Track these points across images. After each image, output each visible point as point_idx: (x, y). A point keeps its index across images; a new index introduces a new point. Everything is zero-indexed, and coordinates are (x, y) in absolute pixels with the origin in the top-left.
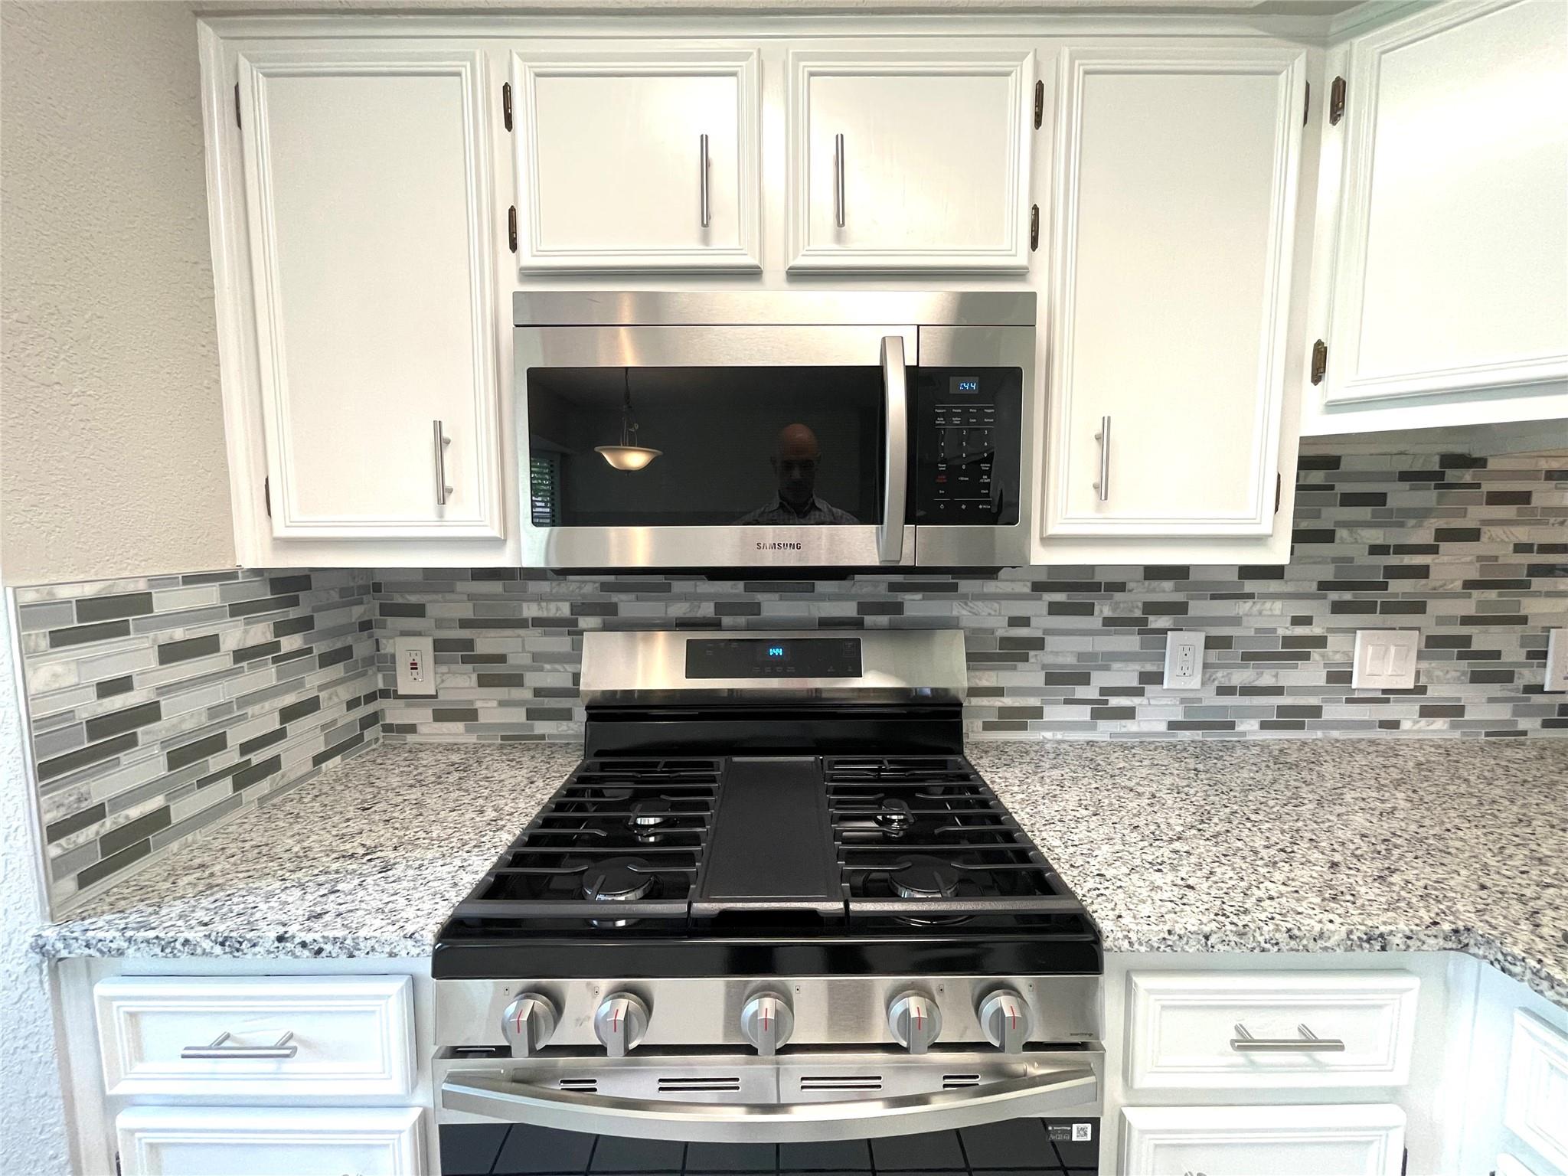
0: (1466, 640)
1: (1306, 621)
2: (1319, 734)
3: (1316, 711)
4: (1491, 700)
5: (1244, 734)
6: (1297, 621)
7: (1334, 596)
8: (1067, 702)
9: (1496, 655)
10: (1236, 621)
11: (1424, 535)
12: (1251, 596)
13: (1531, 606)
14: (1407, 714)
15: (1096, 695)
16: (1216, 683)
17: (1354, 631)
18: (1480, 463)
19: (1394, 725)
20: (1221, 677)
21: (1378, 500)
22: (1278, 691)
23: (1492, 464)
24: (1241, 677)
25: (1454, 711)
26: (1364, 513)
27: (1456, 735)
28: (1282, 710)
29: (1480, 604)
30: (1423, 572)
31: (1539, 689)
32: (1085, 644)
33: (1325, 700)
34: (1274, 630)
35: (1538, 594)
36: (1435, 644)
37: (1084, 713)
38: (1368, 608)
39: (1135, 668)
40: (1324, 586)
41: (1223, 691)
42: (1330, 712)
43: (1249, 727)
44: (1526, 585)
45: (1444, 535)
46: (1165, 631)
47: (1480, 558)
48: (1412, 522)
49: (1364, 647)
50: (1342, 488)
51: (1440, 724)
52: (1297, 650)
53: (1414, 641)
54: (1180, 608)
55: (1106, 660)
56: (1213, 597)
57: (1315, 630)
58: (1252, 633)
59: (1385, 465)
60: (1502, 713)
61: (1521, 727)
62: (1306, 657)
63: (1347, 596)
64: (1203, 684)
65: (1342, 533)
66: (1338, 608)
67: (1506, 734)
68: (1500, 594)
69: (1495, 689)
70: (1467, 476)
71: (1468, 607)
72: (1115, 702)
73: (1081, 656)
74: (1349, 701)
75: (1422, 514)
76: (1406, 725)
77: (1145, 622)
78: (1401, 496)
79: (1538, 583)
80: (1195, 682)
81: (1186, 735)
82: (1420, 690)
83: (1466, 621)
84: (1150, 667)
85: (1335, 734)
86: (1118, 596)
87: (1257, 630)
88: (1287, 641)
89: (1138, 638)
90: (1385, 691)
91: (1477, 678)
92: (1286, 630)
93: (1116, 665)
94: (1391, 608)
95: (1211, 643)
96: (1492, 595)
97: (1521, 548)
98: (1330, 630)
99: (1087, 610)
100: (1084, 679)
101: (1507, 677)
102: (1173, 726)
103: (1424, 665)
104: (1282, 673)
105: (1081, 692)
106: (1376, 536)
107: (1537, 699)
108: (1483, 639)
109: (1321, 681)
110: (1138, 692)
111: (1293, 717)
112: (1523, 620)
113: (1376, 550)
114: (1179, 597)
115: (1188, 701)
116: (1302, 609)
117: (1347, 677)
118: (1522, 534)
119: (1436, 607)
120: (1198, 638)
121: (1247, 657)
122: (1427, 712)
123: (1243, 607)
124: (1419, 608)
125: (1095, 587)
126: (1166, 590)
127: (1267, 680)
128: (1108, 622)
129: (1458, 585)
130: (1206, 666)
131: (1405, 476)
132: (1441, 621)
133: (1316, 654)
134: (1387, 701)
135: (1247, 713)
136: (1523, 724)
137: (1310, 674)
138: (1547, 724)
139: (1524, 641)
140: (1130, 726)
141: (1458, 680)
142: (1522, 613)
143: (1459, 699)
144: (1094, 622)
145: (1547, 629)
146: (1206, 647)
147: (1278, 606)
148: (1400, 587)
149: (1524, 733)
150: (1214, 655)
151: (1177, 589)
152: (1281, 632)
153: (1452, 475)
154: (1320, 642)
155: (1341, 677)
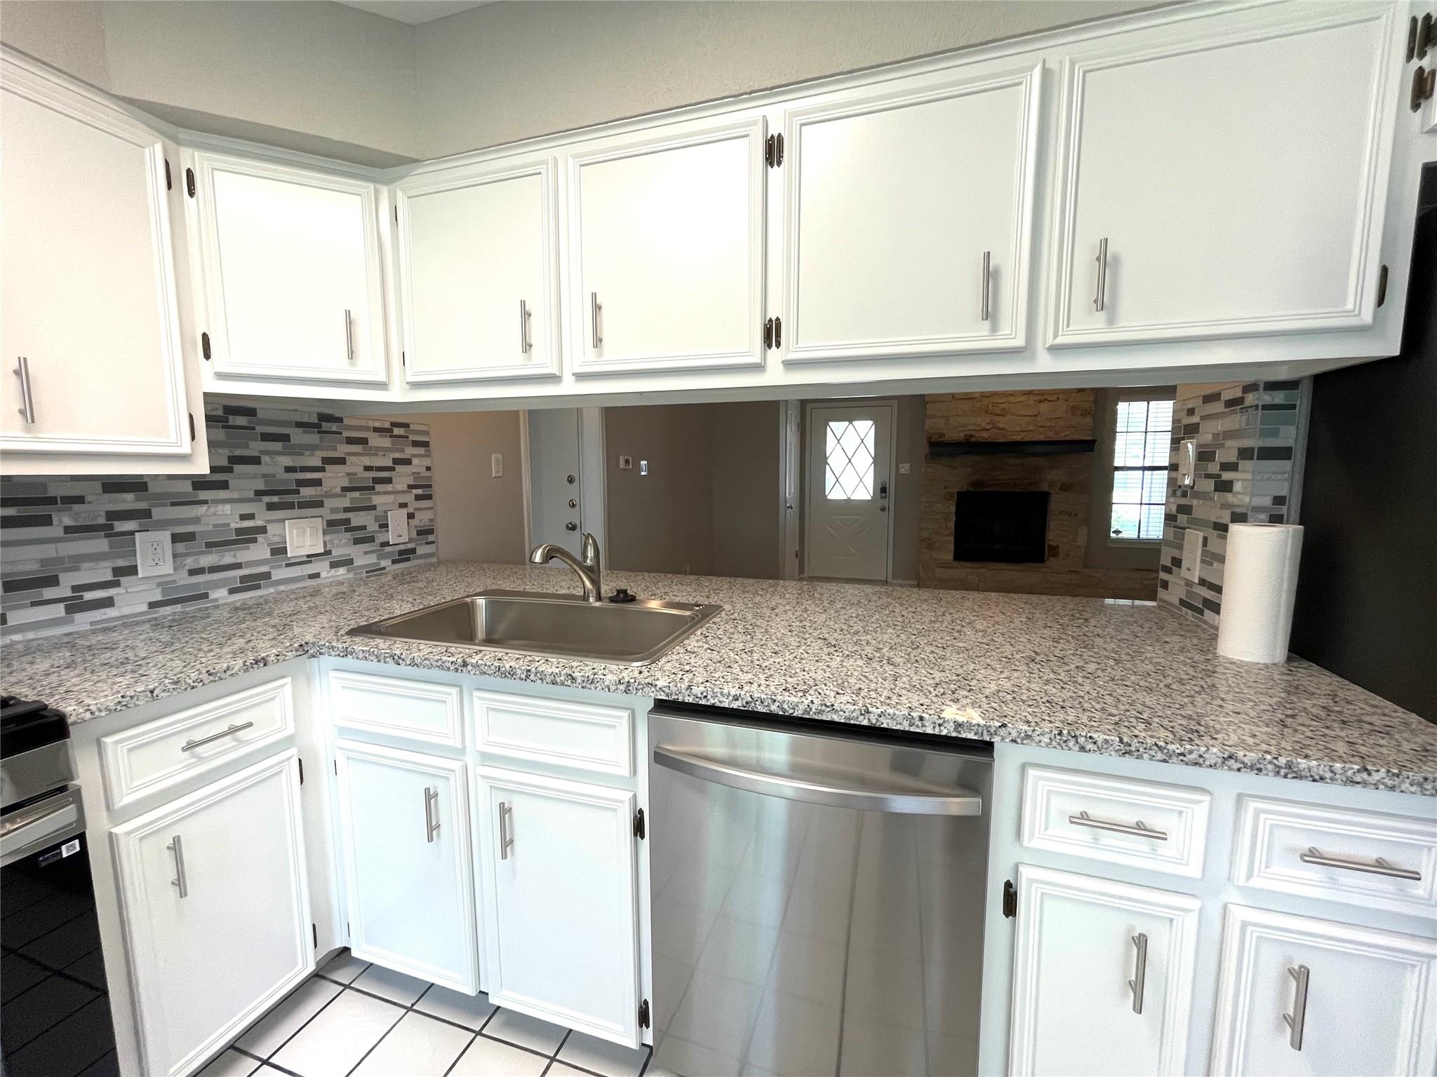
0: (348, 521)
1: (251, 517)
2: (272, 590)
3: (267, 576)
4: (366, 553)
5: (216, 600)
6: (243, 517)
7: (266, 499)
8: (34, 604)
9: (364, 528)
10: (197, 520)
11: (316, 461)
12: (205, 502)
13: (377, 500)
14: (322, 567)
15: (69, 593)
16: (187, 567)
17: (283, 521)
18: (340, 420)
19: (317, 576)
20: (190, 562)
21: (285, 438)
22: (238, 566)
23: (346, 421)
24: (206, 560)
25: (348, 562)
26: (278, 446)
27: (351, 575)
28: (243, 579)
29: (352, 500)
30: (318, 483)
31: (386, 544)
32: (49, 551)
33: (272, 567)
34: (228, 525)
35: (379, 493)
36: (331, 525)
37: (59, 610)
38: (290, 506)
39: (109, 564)
40: (259, 493)
41: (193, 572)
42: (277, 575)
43: (220, 594)
44: (373, 488)
45: (327, 461)
46: (132, 533)
47: (348, 474)
48: (308, 453)
49: (291, 531)
50: (260, 429)
51: (342, 571)
52: (247, 537)
53: (319, 524)
54: (146, 514)
55: (75, 563)
56: (173, 504)
57: (258, 522)
58: (211, 528)
59: (284, 417)
60: (372, 559)
61: (382, 566)
62: (255, 541)
63: (275, 499)
64: (175, 569)
65: (265, 459)
66: (271, 507)
67: (375, 571)
68: (361, 494)
69: (366, 547)
70: (334, 427)
71: (345, 502)
72: (89, 596)
73: (43, 562)
74: (287, 565)
75: (312, 448)
76: (323, 575)
77: (111, 527)
78: (298, 437)
79: (378, 487)
80: (167, 568)
81: (167, 610)
82: (327, 553)
83: (346, 510)
84: (121, 563)
85: (282, 588)
86: (76, 507)
87: (215, 526)
88: (239, 531)
89: (106, 541)
90: (308, 556)
91: (357, 541)
92: (236, 524)
93: (85, 565)
94: (304, 505)
95: (176, 538)
96: (356, 494)
97: (367, 468)
98: (268, 522)
99: (46, 521)
100: (53, 581)
101: (371, 539)
102: (152, 605)
103: (328, 538)
104: (238, 554)
105: (49, 593)
106: (287, 461)
107: (388, 549)
108: (357, 519)
109: (268, 555)
110: (115, 584)
111: (251, 582)
112: (374, 508)
113: (289, 469)
114: (143, 505)
115: (163, 584)
116: (246, 509)
117: (284, 551)
118: (367, 461)
119: (329, 503)
120: (165, 536)
121: (210, 545)
122: (334, 565)
123: (202, 510)
124: (320, 504)
125: (52, 501)
126: (128, 501)
127: (228, 559)
128: (68, 530)
129: (338, 490)
130: (175, 556)
131: (299, 425)
132: (333, 510)
133: (260, 538)
134: (310, 562)
135: (217, 585)
136: (384, 563)
137: (258, 552)
138: (394, 562)
139: (377, 518)
140: (110, 613)
141: (346, 545)
142: (374, 503)
143: (350, 555)
144: (56, 531)
145: (386, 512)
146: (173, 541)
147: (227, 508)
148: (306, 492)
149: (384, 568)
150: (181, 547)
151: (138, 499)
152: (233, 526)
153: (325, 426)
154: (262, 530)
155: (279, 551)
